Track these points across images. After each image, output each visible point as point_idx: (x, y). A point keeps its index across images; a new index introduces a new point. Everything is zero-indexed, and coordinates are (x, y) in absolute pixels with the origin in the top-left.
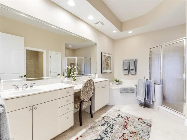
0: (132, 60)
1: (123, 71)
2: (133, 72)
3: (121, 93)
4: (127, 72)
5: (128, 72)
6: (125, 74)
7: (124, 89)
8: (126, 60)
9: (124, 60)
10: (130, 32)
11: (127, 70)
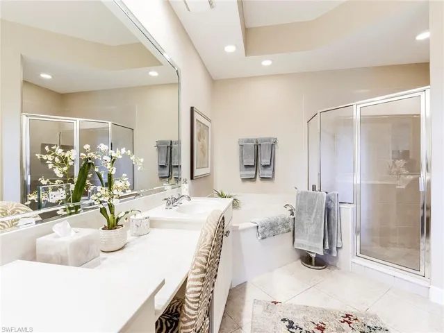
0: (265, 140)
1: (241, 170)
2: (267, 173)
3: (263, 238)
4: (252, 173)
5: (254, 172)
6: (244, 180)
7: (270, 224)
8: (248, 141)
9: (242, 140)
10: (267, 63)
11: (252, 169)
